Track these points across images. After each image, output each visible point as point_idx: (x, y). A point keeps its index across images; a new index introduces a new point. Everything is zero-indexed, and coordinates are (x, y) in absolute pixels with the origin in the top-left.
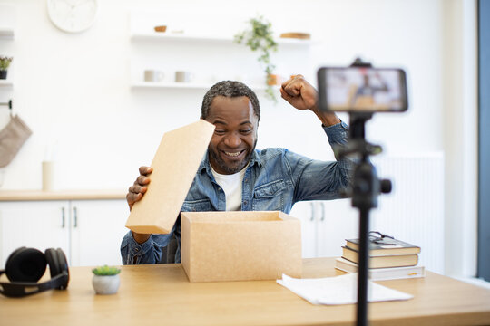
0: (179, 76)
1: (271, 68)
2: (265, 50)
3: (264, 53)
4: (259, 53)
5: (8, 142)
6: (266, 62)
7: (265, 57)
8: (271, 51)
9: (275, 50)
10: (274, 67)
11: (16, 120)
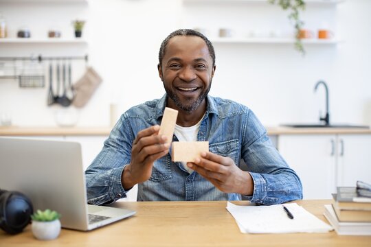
0: (222, 33)
1: (300, 25)
2: (295, 8)
3: (293, 12)
4: (289, 11)
5: (85, 88)
6: (296, 18)
7: (295, 15)
8: (300, 10)
9: (304, 9)
10: (302, 23)
11: (90, 71)
